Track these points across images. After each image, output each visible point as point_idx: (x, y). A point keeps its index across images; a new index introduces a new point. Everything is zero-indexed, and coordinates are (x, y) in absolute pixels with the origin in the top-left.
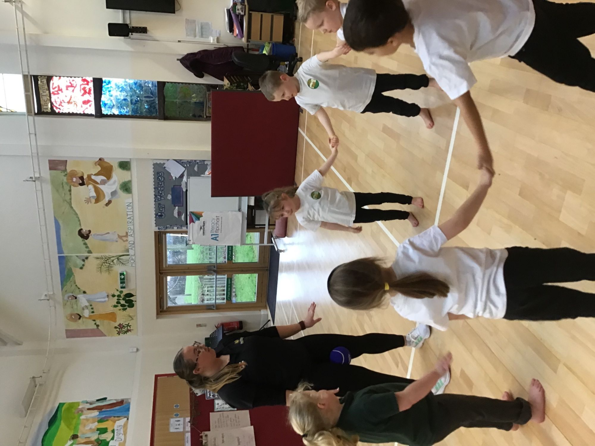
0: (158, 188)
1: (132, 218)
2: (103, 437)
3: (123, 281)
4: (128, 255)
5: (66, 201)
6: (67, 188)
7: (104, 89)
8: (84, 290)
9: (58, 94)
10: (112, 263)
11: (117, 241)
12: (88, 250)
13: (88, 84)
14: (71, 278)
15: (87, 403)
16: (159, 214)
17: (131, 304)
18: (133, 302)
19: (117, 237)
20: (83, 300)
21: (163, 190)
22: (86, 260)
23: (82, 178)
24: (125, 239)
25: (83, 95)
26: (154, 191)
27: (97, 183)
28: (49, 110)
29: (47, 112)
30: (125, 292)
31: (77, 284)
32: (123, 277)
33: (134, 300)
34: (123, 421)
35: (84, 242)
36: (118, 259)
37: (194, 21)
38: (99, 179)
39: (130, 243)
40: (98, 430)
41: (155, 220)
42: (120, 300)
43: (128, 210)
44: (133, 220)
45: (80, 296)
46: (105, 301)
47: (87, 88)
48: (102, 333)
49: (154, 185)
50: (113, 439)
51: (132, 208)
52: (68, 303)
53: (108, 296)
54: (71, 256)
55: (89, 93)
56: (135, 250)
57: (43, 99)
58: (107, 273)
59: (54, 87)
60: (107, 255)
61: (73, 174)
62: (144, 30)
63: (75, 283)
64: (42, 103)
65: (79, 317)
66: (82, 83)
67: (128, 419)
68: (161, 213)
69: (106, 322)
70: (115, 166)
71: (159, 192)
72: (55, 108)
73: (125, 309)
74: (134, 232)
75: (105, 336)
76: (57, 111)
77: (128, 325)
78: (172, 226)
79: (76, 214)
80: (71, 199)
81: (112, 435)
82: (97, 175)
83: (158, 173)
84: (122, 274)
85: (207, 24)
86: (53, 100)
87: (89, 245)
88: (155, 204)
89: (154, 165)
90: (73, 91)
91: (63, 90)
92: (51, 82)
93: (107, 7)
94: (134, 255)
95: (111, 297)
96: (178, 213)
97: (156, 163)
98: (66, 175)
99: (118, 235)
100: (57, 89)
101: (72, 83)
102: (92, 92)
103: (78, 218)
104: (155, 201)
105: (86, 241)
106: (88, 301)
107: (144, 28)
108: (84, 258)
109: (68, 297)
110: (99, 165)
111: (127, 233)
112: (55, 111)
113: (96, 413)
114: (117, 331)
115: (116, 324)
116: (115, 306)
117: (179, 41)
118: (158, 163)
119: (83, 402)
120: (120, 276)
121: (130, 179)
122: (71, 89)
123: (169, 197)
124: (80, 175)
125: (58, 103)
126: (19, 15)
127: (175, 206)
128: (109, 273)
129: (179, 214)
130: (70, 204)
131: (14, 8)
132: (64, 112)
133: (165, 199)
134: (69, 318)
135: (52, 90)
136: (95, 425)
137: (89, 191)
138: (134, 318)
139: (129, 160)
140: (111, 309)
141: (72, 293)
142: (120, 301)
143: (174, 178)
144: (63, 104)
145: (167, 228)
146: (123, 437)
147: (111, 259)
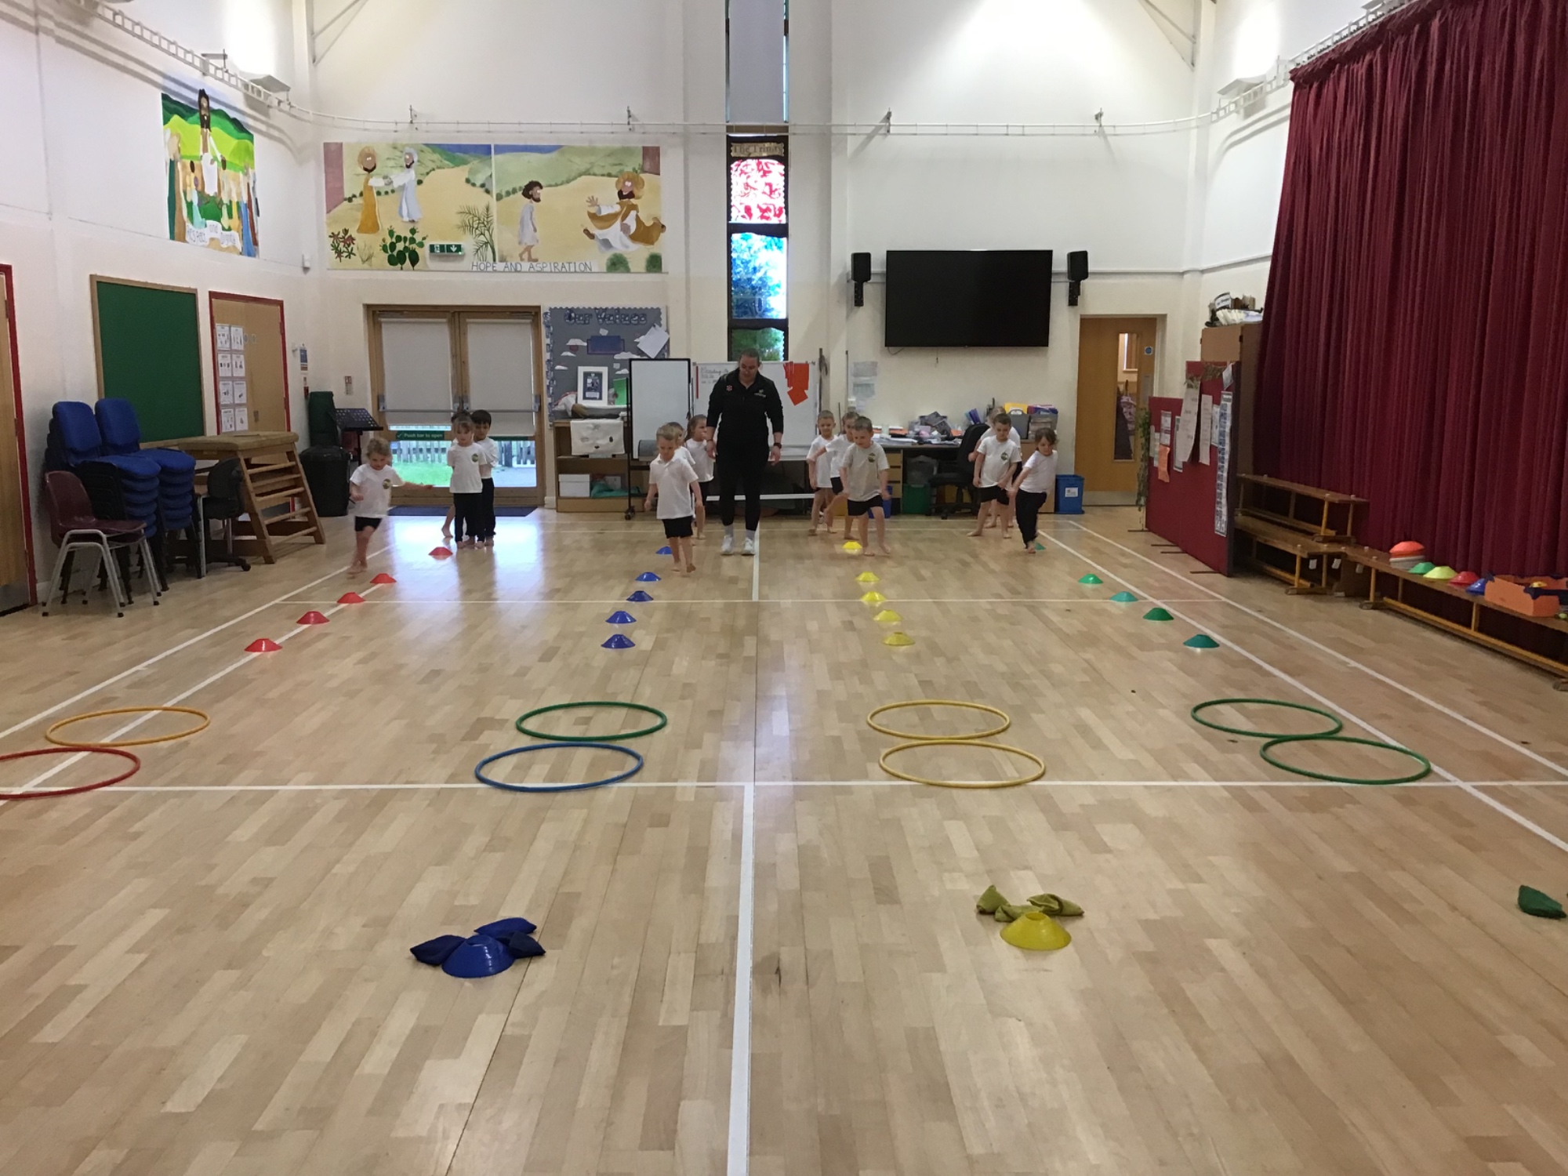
0: (618, 314)
1: (564, 270)
2: (225, 211)
3: (446, 249)
4: (494, 260)
5: (592, 167)
6: (614, 170)
7: (769, 238)
8: (425, 181)
9: (759, 171)
10: (478, 232)
11: (520, 243)
12: (504, 193)
13: (775, 215)
14: (447, 162)
15: (254, 182)
16: (573, 315)
17: (396, 260)
18: (399, 265)
19: (529, 244)
20: (403, 178)
21: (615, 322)
22: (482, 190)
23: (631, 195)
24: (525, 256)
25: (759, 207)
26: (612, 308)
27: (623, 219)
28: (733, 154)
29: (731, 151)
30: (423, 253)
31: (438, 171)
32: (454, 249)
33: (404, 266)
34: (239, 245)
35: (518, 188)
36: (486, 243)
37: (875, 374)
38: (631, 221)
39: (519, 266)
40: (231, 202)
41: (561, 308)
42: (405, 242)
43: (577, 264)
44: (560, 272)
45: (411, 175)
46: (402, 216)
47: (771, 214)
48: (336, 206)
49: (624, 308)
50: (224, 229)
51: (583, 272)
52: (398, 153)
53: (413, 221)
54: (490, 166)
55: (762, 217)
56: (504, 272)
57: (752, 148)
58: (460, 224)
59: (769, 165)
60: (495, 225)
61: (637, 182)
62: (859, 301)
63: (438, 168)
64: (746, 145)
65: (370, 168)
66: (777, 207)
67: (241, 254)
68: (575, 318)
69: (359, 215)
70: (654, 249)
71: (612, 315)
72: (736, 163)
73: (384, 249)
74: (538, 272)
75: (328, 212)
76: (733, 166)
77: (350, 254)
78: (550, 335)
79: (568, 181)
80: (595, 175)
81: (227, 228)
82: (638, 218)
83: (644, 315)
84: (459, 248)
85: (873, 393)
86: (749, 161)
87: (512, 196)
88: (590, 308)
89: (658, 309)
90: (764, 193)
91: (764, 178)
92: (776, 162)
93: (888, 252)
94: (495, 271)
95: (411, 226)
96: (577, 346)
97: (660, 313)
98: (634, 169)
99: (532, 246)
100: (765, 168)
101: (776, 193)
102: (764, 221)
103: (561, 184)
104: (596, 309)
105: (520, 193)
106: (403, 188)
107: (862, 302)
108: (487, 186)
109: (410, 154)
110: (654, 224)
111: (536, 260)
112: (733, 163)
113: (245, 199)
114: (339, 234)
115: (353, 232)
116: (391, 233)
117: (847, 352)
118: (662, 316)
119: (254, 174)
120: (456, 246)
121: (632, 270)
122: (767, 189)
123: (604, 332)
124: (636, 192)
125: (744, 169)
126: (869, 130)
127: (587, 341)
128: (459, 227)
129: (573, 349)
130: (587, 173)
131: (878, 123)
132: (732, 177)
133: (601, 326)
134: (366, 150)
135: (763, 161)
136: (235, 200)
137: (610, 204)
138: (366, 265)
139: (663, 270)
140: (385, 225)
141: (419, 161)
142: (402, 242)
143: (636, 340)
144: (743, 175)
145: (548, 327)
146: (224, 246)
147: (486, 232)
